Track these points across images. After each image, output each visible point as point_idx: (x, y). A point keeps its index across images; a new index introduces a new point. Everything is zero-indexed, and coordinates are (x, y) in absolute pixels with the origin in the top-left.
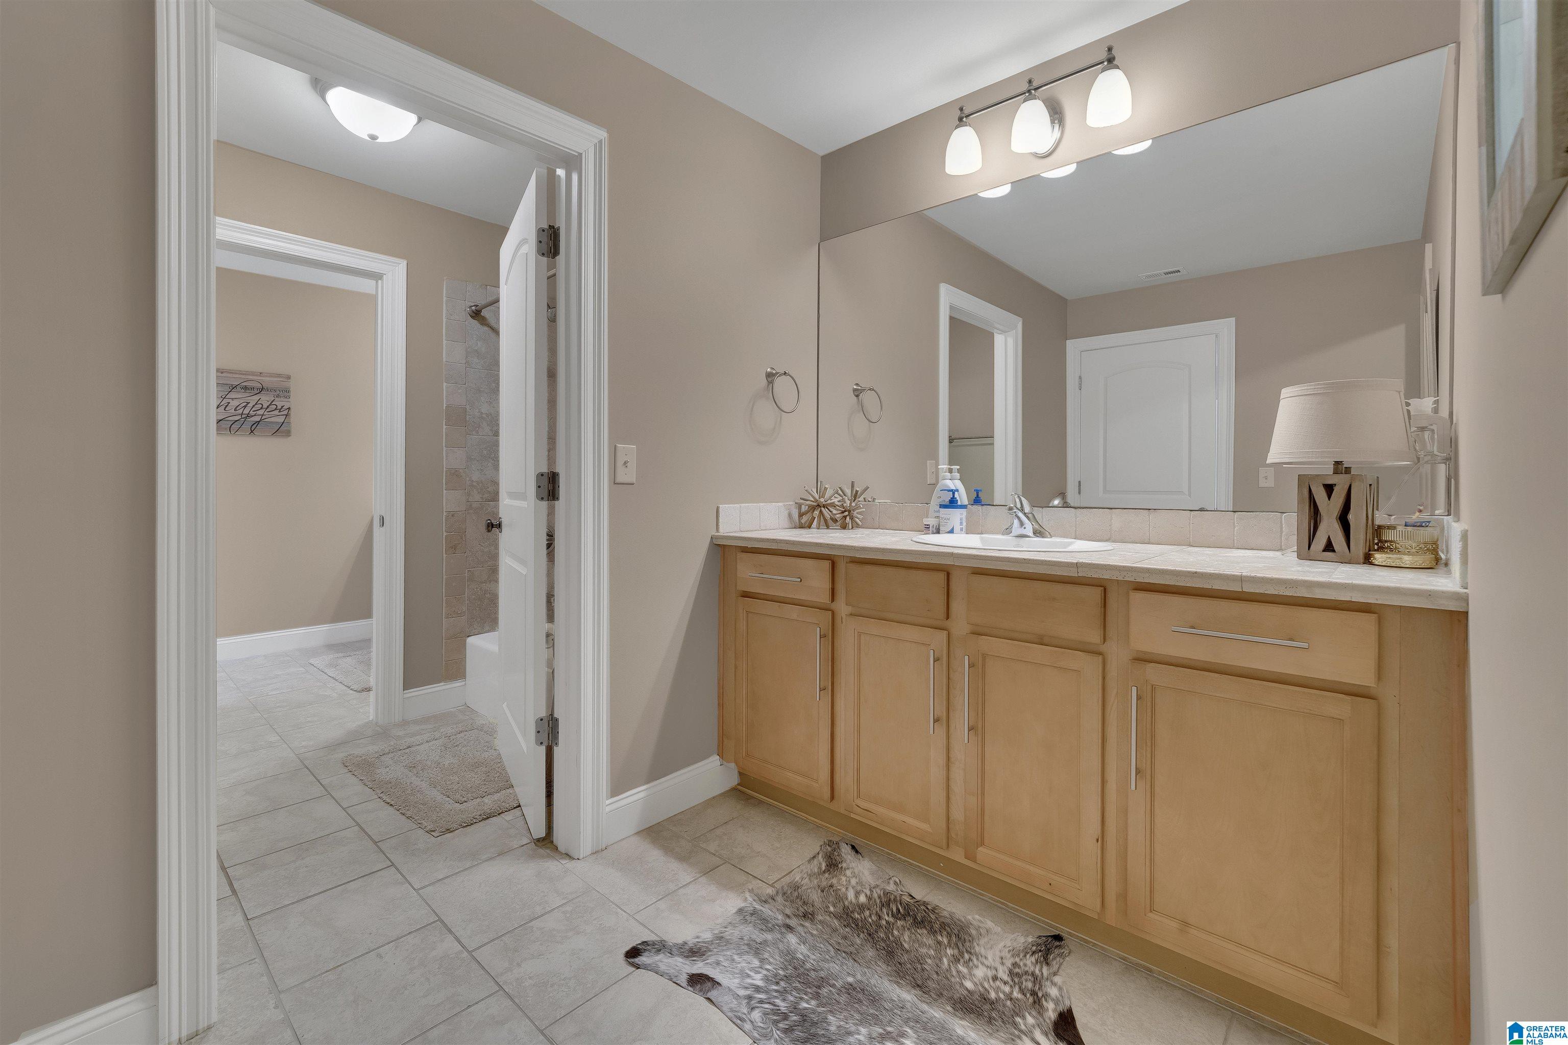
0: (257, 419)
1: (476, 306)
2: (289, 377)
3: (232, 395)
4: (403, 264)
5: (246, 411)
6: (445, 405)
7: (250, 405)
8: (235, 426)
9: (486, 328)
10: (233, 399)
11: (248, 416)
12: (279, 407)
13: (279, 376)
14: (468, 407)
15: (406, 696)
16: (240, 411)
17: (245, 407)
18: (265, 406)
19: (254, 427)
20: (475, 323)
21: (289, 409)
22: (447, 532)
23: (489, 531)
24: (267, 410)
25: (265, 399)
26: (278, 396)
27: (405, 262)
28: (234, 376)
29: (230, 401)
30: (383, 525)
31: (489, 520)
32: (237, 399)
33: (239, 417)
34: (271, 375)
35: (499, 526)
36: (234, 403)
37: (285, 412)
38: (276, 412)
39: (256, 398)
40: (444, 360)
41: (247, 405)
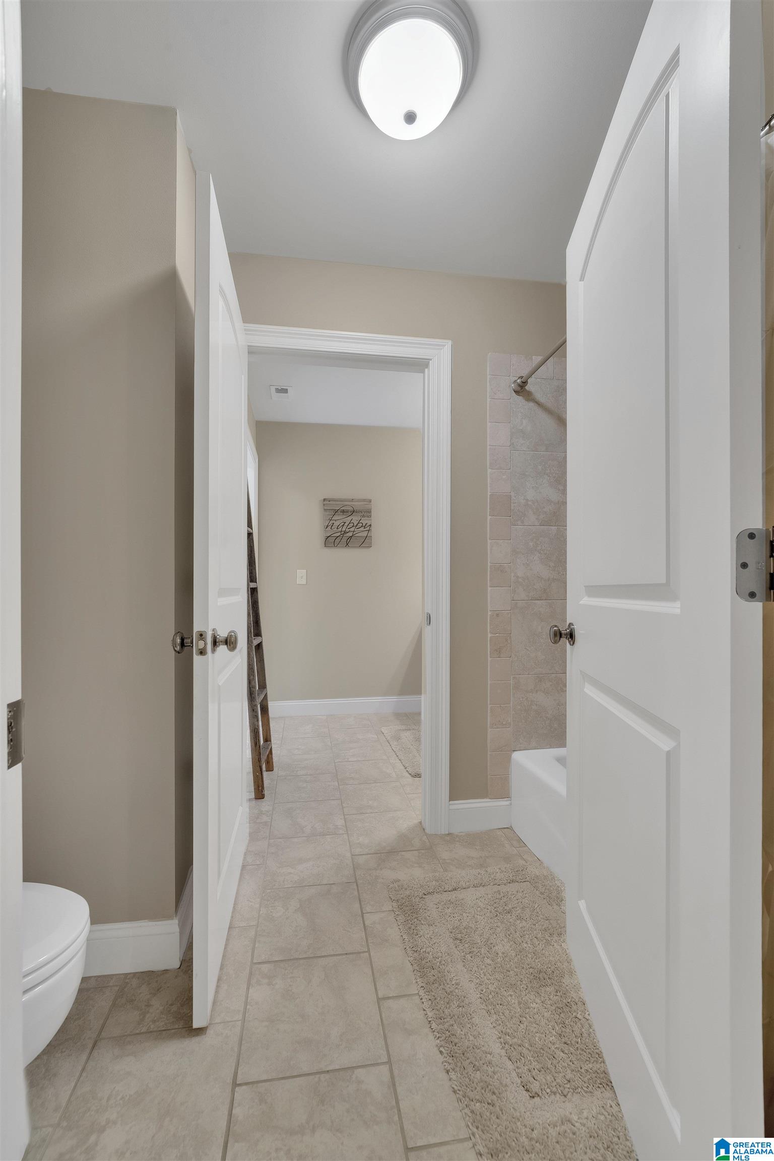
0: (350, 534)
1: (522, 377)
2: (370, 501)
3: (335, 518)
4: (448, 344)
5: (344, 529)
6: (489, 494)
7: (346, 524)
8: (338, 540)
9: (531, 404)
10: (335, 520)
11: (345, 532)
12: (364, 525)
13: (364, 500)
14: (512, 494)
15: (452, 807)
16: (340, 529)
17: (343, 525)
18: (355, 524)
19: (348, 541)
20: (519, 399)
21: (370, 525)
22: (491, 633)
23: (555, 642)
24: (357, 527)
25: (355, 519)
26: (363, 516)
27: (450, 343)
28: (337, 503)
29: (334, 522)
30: (430, 623)
31: (556, 626)
32: (339, 519)
33: (339, 534)
34: (359, 501)
35: (571, 636)
36: (337, 523)
37: (368, 529)
38: (362, 529)
39: (350, 518)
40: (488, 443)
41: (344, 524)
